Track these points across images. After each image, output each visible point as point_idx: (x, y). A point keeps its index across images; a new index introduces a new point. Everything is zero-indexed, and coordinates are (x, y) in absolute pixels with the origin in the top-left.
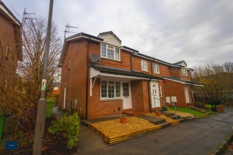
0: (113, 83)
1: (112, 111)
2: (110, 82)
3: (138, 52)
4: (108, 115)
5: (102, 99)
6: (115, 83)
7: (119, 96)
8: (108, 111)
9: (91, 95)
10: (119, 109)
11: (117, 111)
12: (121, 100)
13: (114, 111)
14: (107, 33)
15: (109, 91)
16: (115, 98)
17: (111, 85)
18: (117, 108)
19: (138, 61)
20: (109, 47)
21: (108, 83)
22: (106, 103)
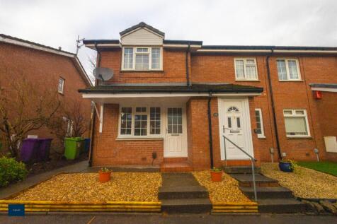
0: (144, 110)
1: (140, 157)
2: (138, 110)
3: (200, 43)
4: (129, 164)
5: (120, 136)
6: (148, 110)
7: (158, 132)
8: (132, 158)
9: (101, 131)
10: (154, 156)
11: (149, 159)
12: (162, 141)
13: (144, 159)
14: (134, 28)
15: (137, 125)
16: (149, 136)
17: (141, 114)
18: (151, 154)
19: (224, 64)
20: (138, 50)
21: (134, 110)
22: (128, 143)
